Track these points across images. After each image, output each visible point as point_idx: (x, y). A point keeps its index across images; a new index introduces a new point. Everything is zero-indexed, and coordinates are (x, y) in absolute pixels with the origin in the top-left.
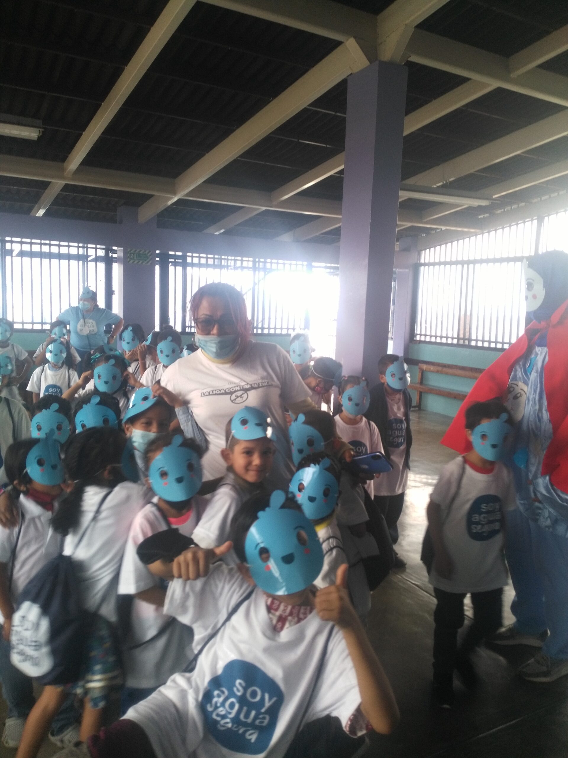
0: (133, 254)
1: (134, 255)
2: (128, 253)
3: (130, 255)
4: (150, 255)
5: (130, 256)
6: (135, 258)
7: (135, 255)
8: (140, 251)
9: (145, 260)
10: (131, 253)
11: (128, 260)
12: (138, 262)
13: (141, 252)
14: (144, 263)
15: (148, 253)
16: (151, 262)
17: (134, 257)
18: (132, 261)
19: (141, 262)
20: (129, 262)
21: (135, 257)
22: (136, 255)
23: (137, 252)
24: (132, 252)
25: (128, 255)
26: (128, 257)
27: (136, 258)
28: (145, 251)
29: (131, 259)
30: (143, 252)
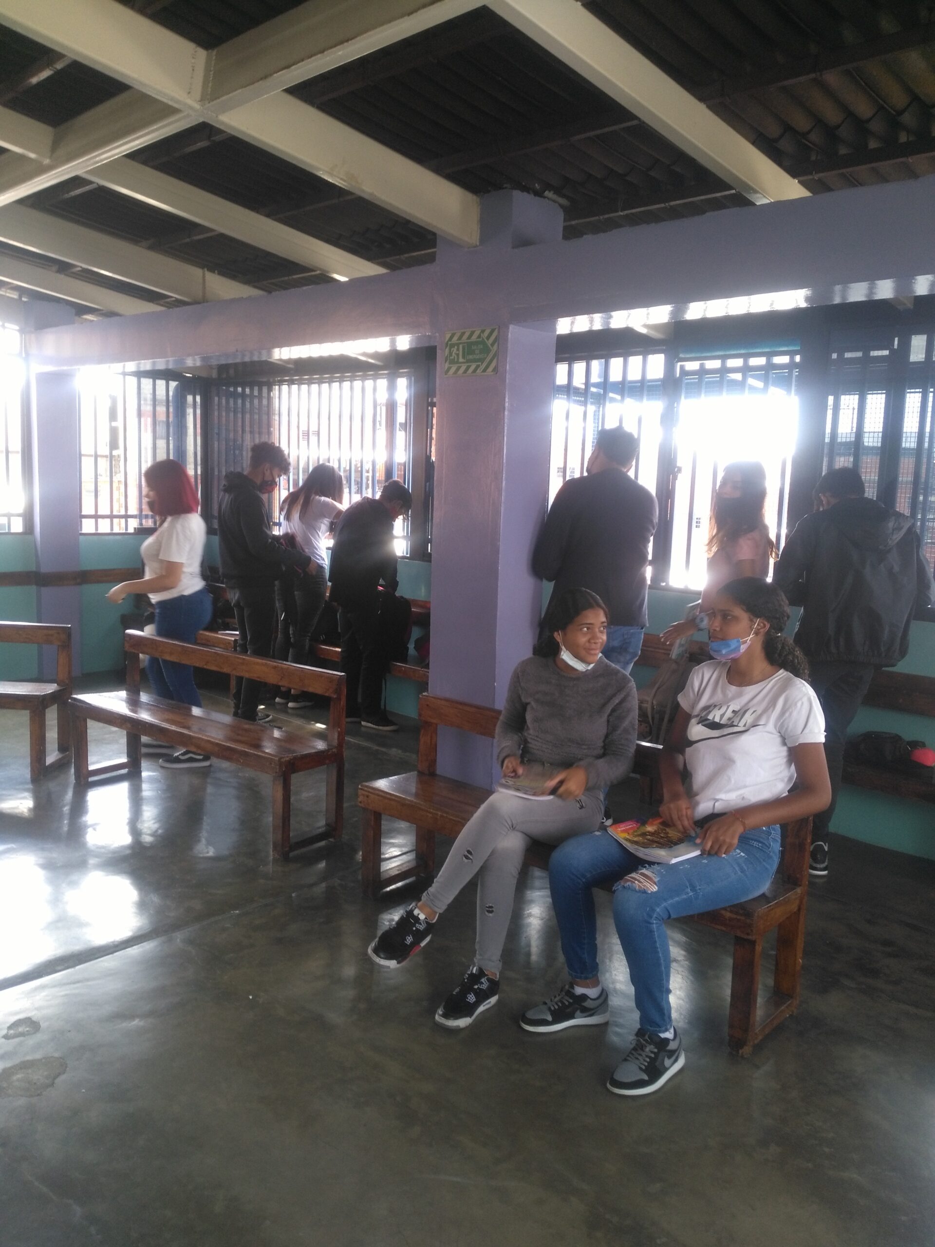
0: (456, 347)
1: (458, 350)
2: (447, 345)
3: (450, 350)
4: (492, 345)
5: (451, 354)
6: (461, 360)
7: (461, 346)
8: (472, 333)
9: (482, 360)
10: (452, 346)
12: (468, 368)
13: (474, 338)
14: (479, 371)
15: (488, 338)
16: (493, 365)
17: (458, 355)
18: (454, 368)
19: (473, 366)
20: (449, 369)
21: (461, 354)
22: (464, 349)
23: (465, 339)
24: (455, 339)
25: (447, 351)
26: (446, 359)
27: (464, 357)
28: (483, 331)
29: (452, 362)
30: (479, 337)
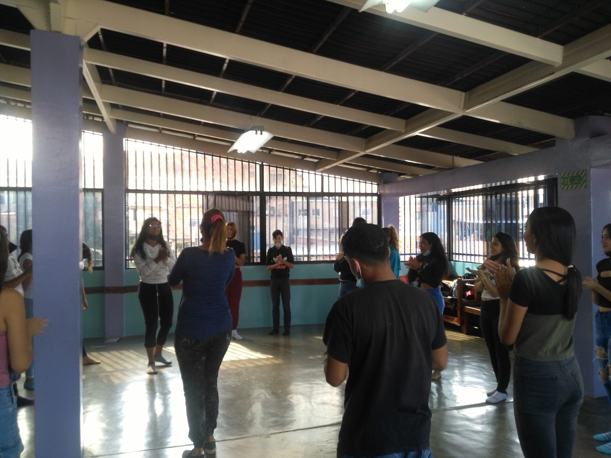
0: (567, 179)
8: (574, 173)
12: (573, 187)
15: (581, 174)
16: (584, 185)
19: (575, 186)
22: (570, 179)
23: (570, 175)
24: (566, 176)
25: (562, 181)
27: (570, 182)
28: (579, 172)
29: (565, 185)
30: (577, 174)
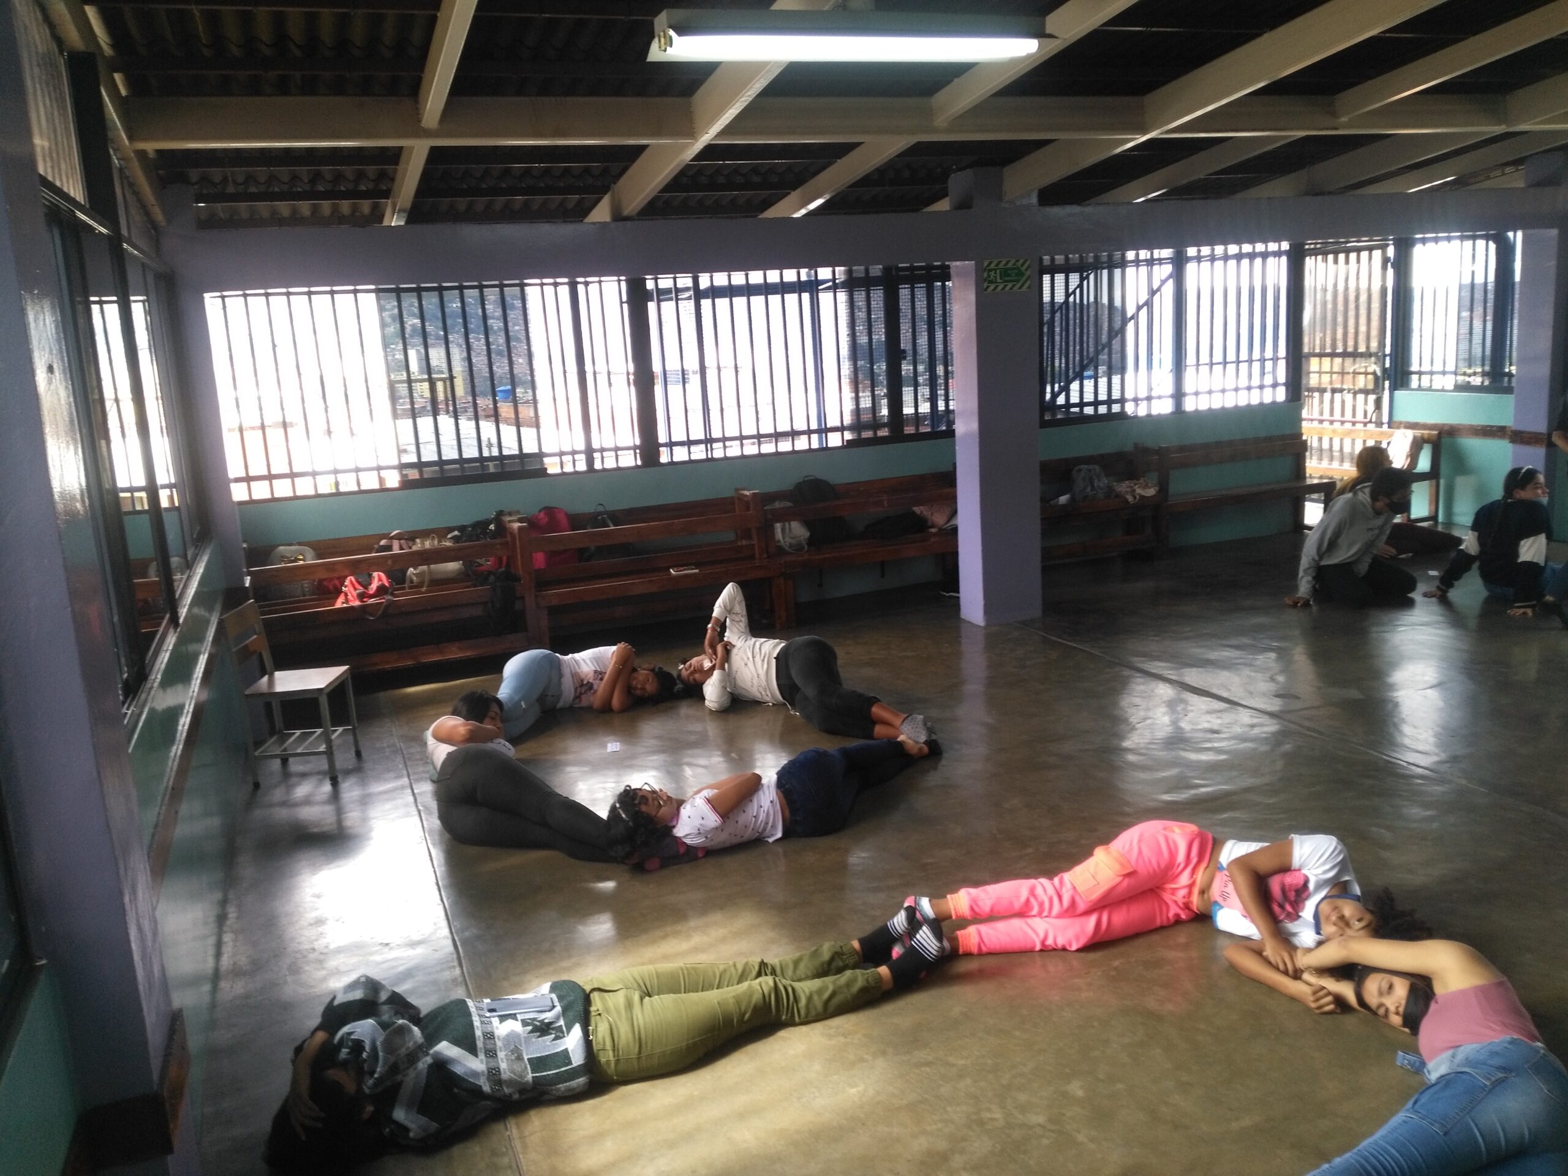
0: (994, 272)
2: (985, 270)
3: (988, 274)
4: (1026, 270)
5: (989, 277)
6: (999, 280)
7: (998, 272)
8: (1008, 262)
9: (1018, 281)
10: (991, 270)
11: (986, 285)
12: (1006, 286)
13: (1010, 265)
14: (1015, 288)
15: (1022, 265)
16: (1028, 284)
17: (996, 277)
18: (992, 287)
19: (1010, 285)
20: (988, 287)
21: (998, 277)
22: (1001, 272)
23: (1001, 265)
24: (992, 266)
25: (985, 275)
26: (985, 280)
27: (1001, 278)
28: (1017, 261)
29: (991, 282)
30: (1014, 264)
